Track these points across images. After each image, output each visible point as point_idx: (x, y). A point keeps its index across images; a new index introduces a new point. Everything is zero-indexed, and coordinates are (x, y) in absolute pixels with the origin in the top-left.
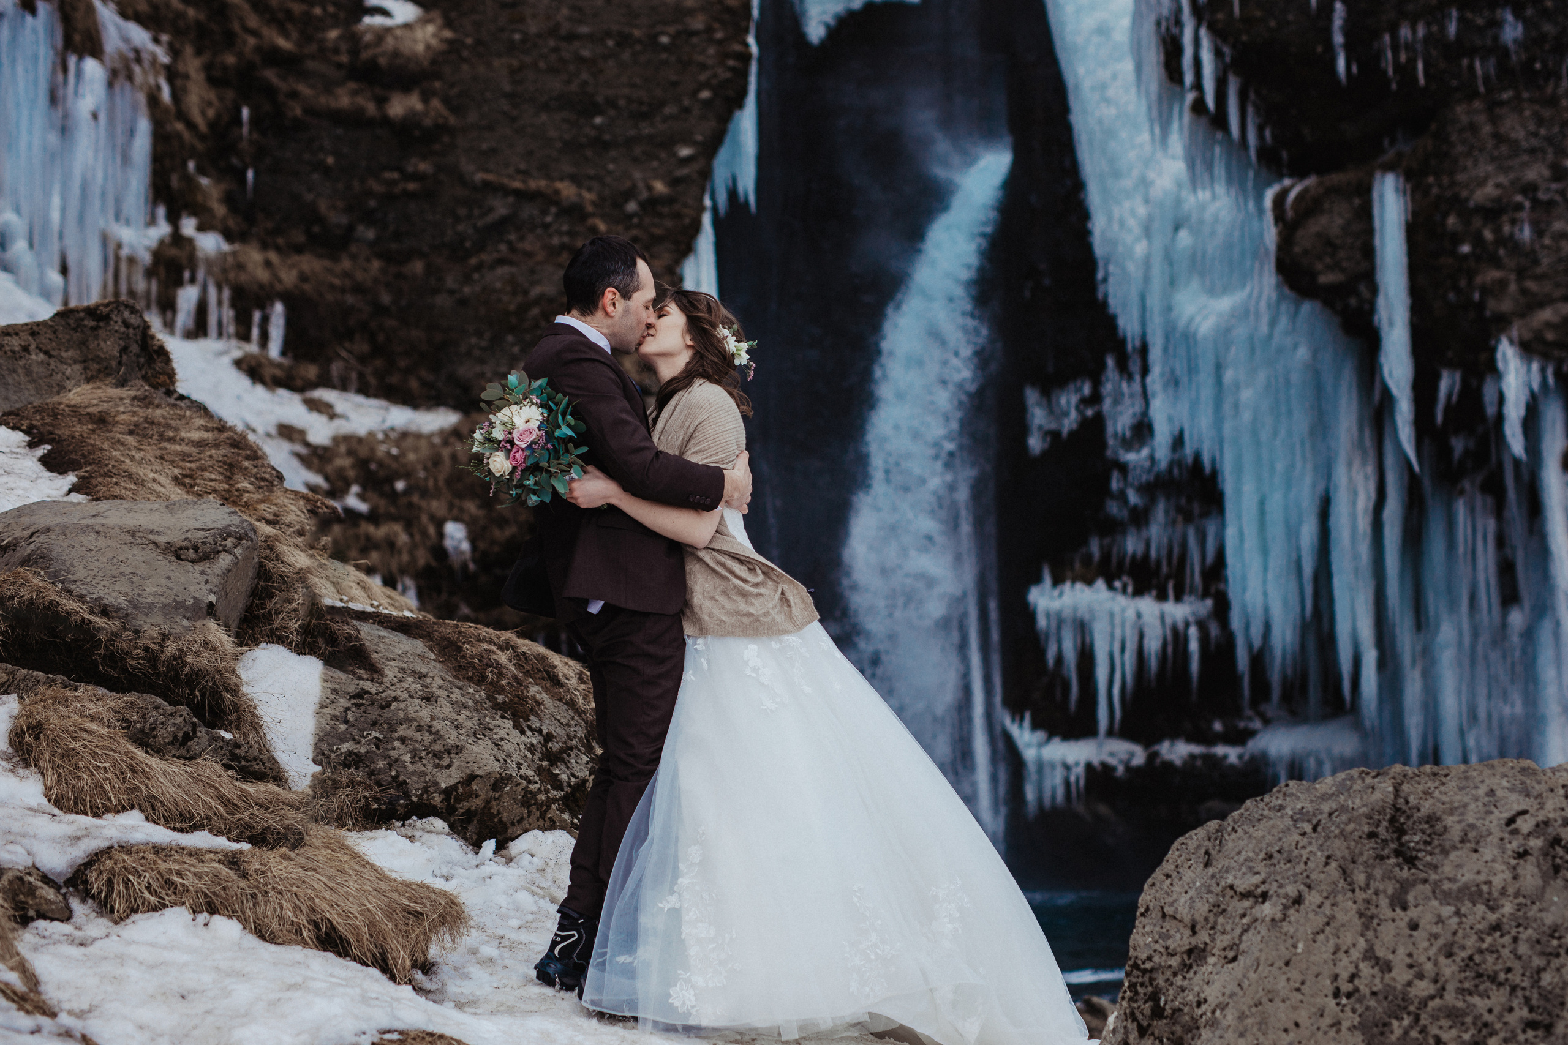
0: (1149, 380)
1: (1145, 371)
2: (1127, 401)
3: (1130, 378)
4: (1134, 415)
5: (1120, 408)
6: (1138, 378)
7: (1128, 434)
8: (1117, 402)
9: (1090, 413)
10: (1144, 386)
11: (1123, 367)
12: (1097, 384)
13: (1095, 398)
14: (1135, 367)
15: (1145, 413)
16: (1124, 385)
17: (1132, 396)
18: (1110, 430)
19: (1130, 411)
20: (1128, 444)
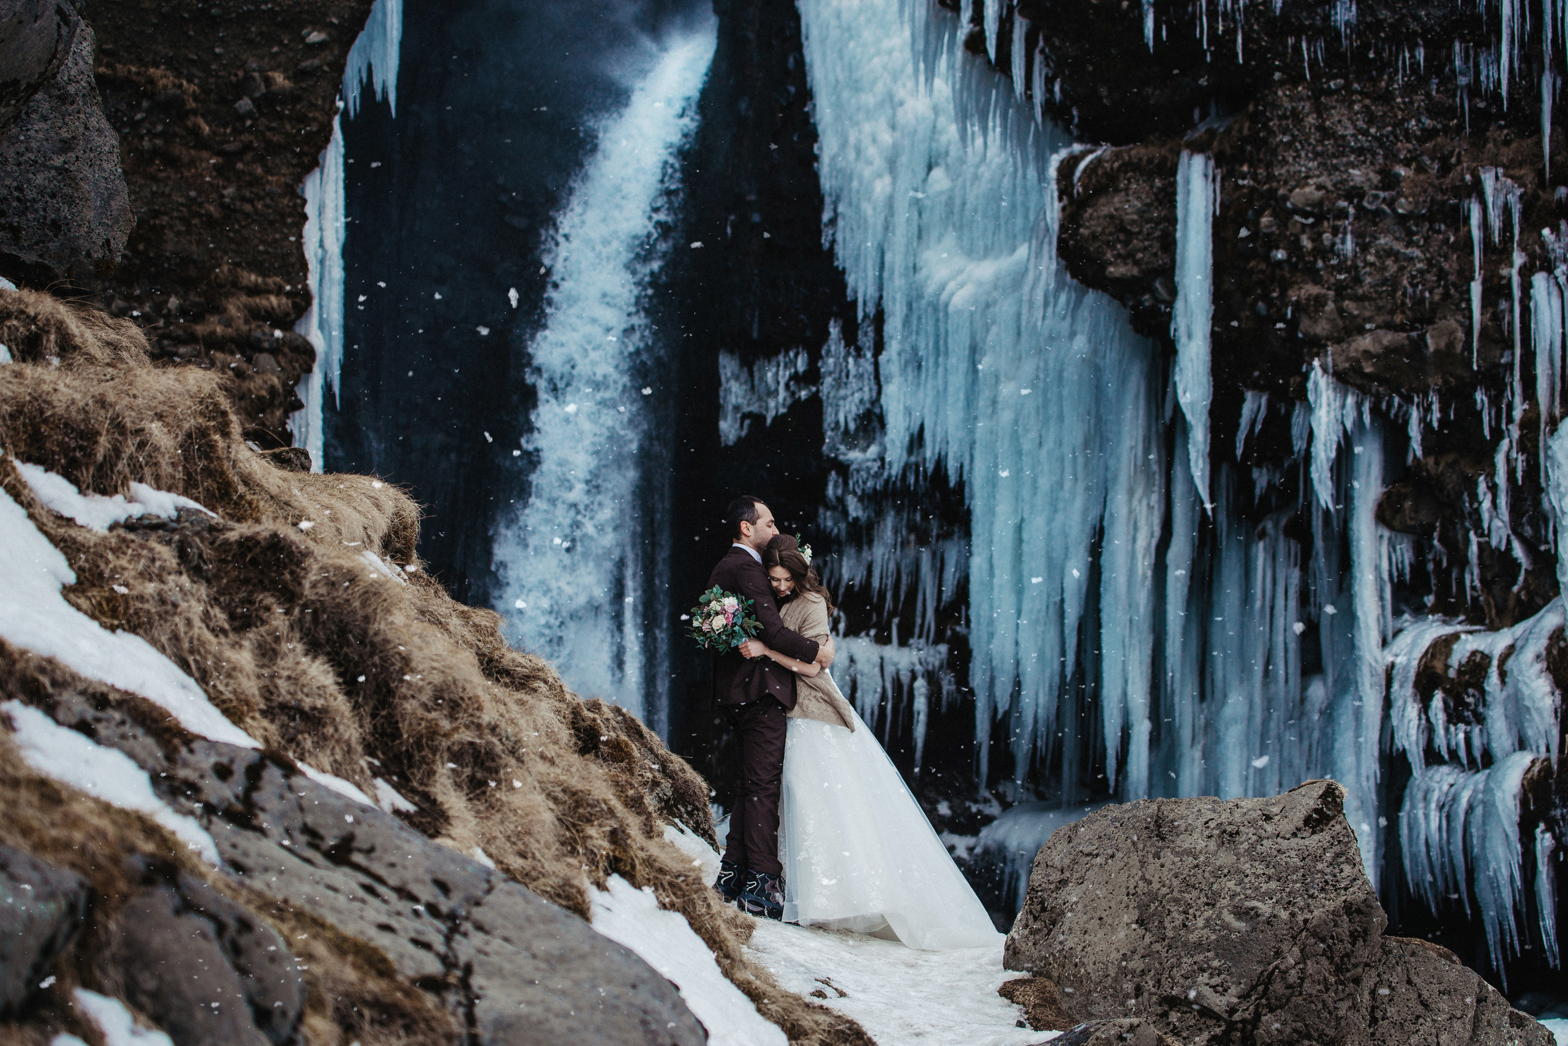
0: (882, 358)
1: (879, 346)
2: (854, 383)
3: (859, 353)
4: (861, 401)
5: (842, 392)
6: (869, 355)
7: (852, 426)
8: (839, 384)
9: (803, 394)
10: (876, 365)
11: (850, 337)
12: (815, 357)
13: (813, 376)
14: (866, 339)
15: (876, 401)
16: (851, 360)
17: (860, 377)
18: (829, 419)
19: (857, 396)
20: (850, 438)
